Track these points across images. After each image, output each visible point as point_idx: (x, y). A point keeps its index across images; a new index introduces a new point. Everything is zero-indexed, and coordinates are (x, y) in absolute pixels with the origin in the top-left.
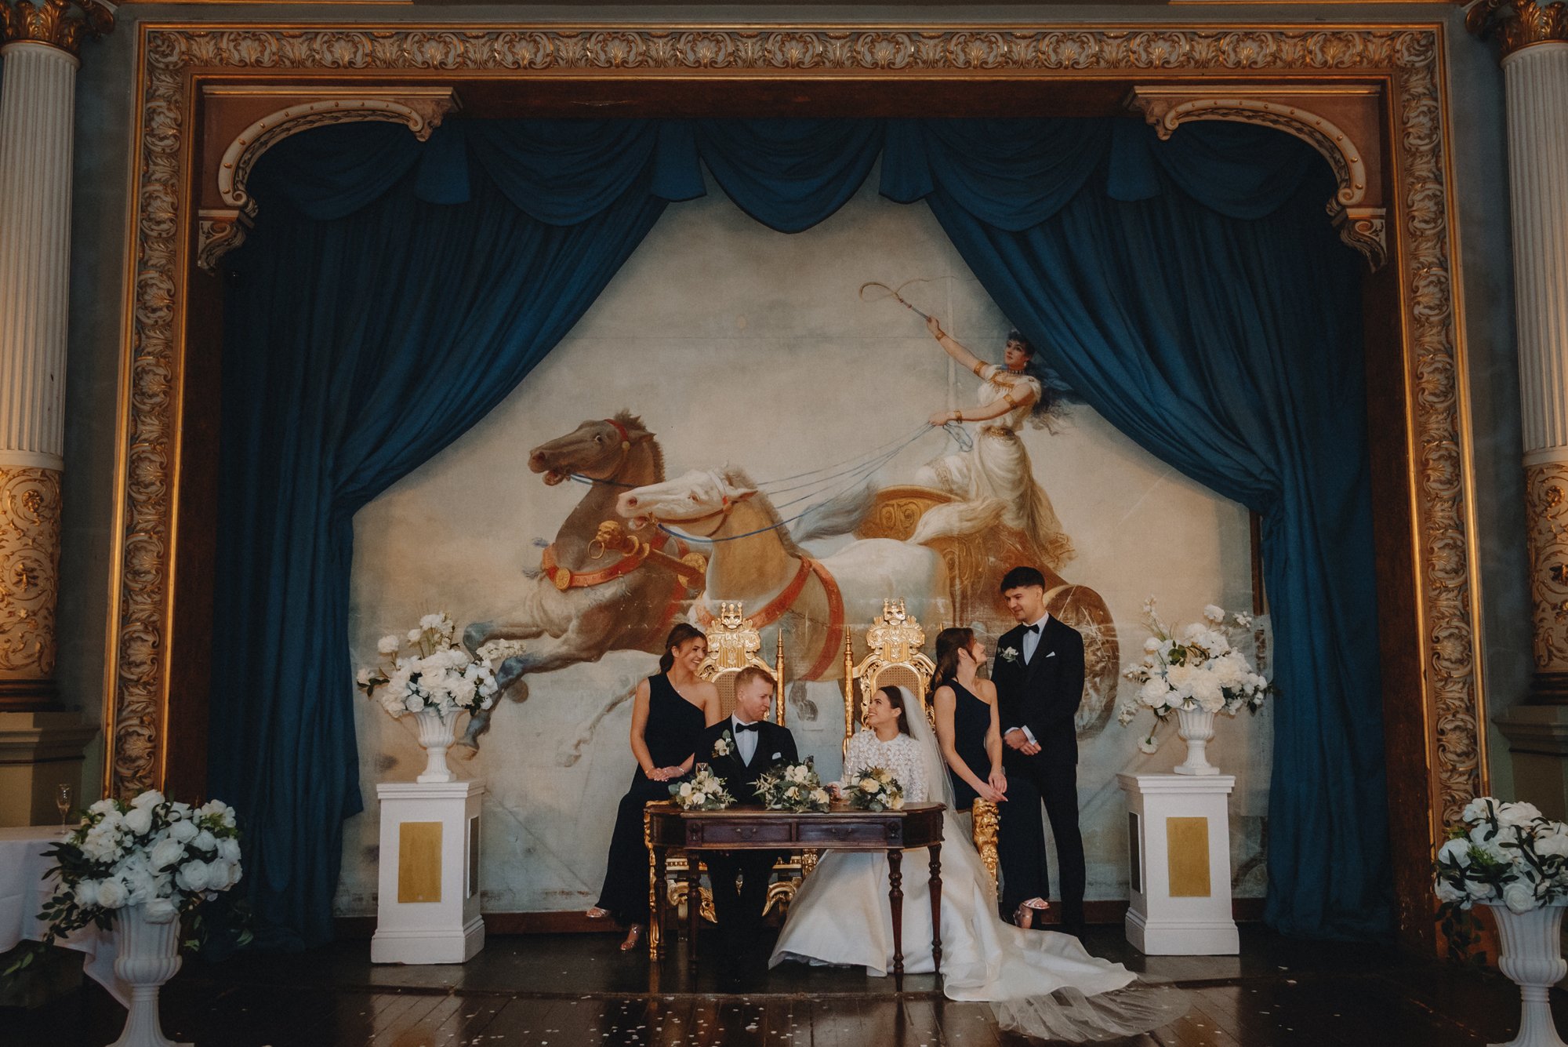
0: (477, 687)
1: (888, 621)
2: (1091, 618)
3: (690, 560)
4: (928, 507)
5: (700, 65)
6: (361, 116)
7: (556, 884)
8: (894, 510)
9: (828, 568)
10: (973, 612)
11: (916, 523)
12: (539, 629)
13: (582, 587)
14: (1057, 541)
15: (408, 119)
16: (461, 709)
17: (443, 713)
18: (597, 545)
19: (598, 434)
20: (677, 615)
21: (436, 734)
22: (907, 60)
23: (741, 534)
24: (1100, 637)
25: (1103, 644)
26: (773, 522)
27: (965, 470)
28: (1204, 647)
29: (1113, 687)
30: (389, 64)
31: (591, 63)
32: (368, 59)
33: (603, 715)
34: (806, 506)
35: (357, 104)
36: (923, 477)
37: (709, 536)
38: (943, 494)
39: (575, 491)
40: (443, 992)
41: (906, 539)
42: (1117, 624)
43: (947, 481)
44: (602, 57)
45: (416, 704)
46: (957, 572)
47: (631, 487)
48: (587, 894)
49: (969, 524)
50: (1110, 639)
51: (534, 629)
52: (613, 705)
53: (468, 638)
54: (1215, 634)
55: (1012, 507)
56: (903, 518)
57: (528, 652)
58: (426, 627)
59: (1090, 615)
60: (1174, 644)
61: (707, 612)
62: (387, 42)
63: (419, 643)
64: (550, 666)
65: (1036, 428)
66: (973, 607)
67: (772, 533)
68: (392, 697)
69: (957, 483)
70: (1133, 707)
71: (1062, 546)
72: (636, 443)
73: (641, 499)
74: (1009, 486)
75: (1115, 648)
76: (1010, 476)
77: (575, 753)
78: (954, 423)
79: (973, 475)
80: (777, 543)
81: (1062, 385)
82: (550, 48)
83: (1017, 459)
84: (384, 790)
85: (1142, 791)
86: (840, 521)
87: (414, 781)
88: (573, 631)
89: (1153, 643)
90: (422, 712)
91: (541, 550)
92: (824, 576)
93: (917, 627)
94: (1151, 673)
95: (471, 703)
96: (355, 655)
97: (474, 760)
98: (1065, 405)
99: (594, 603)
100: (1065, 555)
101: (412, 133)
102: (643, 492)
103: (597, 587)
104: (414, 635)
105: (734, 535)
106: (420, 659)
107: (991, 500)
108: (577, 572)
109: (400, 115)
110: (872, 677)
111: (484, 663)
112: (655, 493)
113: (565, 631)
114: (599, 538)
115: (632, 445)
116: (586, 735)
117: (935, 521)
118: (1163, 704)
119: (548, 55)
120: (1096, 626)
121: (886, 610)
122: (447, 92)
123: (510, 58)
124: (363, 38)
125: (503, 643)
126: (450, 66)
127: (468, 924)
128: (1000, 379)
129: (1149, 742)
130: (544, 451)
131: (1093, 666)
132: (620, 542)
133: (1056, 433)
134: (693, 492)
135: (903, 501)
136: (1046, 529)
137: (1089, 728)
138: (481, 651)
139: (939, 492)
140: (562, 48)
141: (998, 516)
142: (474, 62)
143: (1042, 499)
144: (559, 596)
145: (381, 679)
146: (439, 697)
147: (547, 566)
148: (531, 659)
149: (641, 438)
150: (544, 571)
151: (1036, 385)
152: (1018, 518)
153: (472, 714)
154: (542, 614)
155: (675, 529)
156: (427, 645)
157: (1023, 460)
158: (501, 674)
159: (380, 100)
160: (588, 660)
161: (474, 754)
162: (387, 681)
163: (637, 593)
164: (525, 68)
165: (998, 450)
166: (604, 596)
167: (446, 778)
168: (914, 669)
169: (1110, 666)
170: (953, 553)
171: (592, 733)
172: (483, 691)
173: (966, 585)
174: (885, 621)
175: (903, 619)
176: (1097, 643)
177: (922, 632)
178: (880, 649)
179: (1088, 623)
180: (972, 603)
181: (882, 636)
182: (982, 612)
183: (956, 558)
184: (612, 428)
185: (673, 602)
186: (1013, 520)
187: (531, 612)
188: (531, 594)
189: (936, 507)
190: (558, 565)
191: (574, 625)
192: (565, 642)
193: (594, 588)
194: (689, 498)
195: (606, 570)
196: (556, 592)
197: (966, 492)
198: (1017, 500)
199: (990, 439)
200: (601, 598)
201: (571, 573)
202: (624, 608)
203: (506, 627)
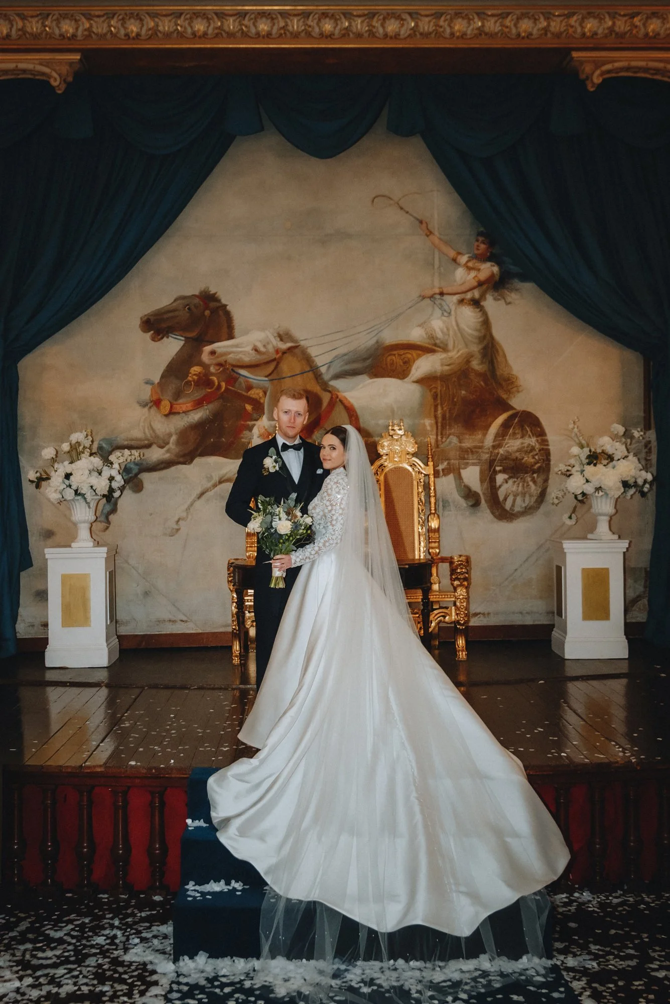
0: (111, 483)
1: (392, 436)
2: (532, 432)
3: (253, 393)
4: (419, 356)
5: (259, 36)
6: (15, 74)
7: (166, 616)
8: (396, 359)
9: (349, 399)
10: (450, 429)
11: (411, 366)
12: (150, 443)
13: (179, 413)
14: (509, 380)
15: (49, 76)
16: (100, 497)
17: (88, 500)
18: (188, 383)
19: (188, 305)
20: (244, 432)
21: (83, 514)
22: (409, 32)
23: (289, 375)
24: (538, 446)
25: (540, 450)
26: (311, 367)
27: (445, 330)
28: (610, 453)
29: (546, 480)
30: (36, 36)
31: (181, 35)
32: (20, 33)
33: (194, 501)
34: (334, 356)
35: (12, 66)
36: (416, 335)
37: (266, 377)
38: (430, 346)
39: (172, 346)
40: (97, 685)
41: (404, 378)
42: (551, 437)
43: (433, 337)
44: (189, 30)
45: (69, 494)
46: (439, 401)
47: (213, 342)
48: (186, 621)
49: (447, 368)
50: (545, 447)
51: (146, 442)
52: (202, 494)
53: (100, 448)
54: (618, 443)
55: (478, 356)
56: (402, 364)
57: (144, 458)
58: (74, 442)
60: (590, 451)
61: (266, 430)
62: (34, 20)
63: (69, 452)
64: (159, 467)
65: (495, 299)
66: (450, 426)
67: (311, 374)
68: (53, 489)
69: (440, 339)
70: (560, 494)
71: (513, 383)
72: (214, 311)
73: (219, 351)
74: (477, 341)
75: (547, 453)
76: (476, 334)
77: (176, 527)
78: (438, 297)
79: (451, 333)
80: (314, 382)
81: (514, 269)
82: (152, 24)
83: (481, 322)
84: (50, 553)
85: (565, 551)
86: (358, 366)
87: (70, 546)
88: (173, 444)
89: (575, 450)
90: (73, 500)
91: (149, 387)
92: (347, 405)
93: (412, 440)
94: (573, 471)
95: (106, 493)
96: (23, 461)
98: (517, 284)
99: (188, 424)
100: (515, 389)
101: (53, 88)
102: (219, 346)
103: (189, 413)
104: (66, 447)
105: (284, 376)
106: (71, 463)
107: (464, 351)
108: (175, 402)
109: (43, 74)
110: (381, 474)
111: (114, 466)
112: (228, 347)
113: (168, 443)
114: (190, 379)
115: (212, 313)
116: (184, 515)
117: (424, 366)
118: (581, 492)
119: (150, 29)
120: (535, 439)
121: (390, 428)
122: (77, 57)
123: (122, 32)
124: (17, 18)
125: (127, 452)
126: (79, 38)
127: (109, 642)
128: (470, 264)
129: (570, 518)
130: (150, 317)
131: (533, 466)
132: (204, 381)
133: (510, 303)
134: (255, 345)
135: (402, 352)
136: (501, 371)
137: (529, 508)
138: (112, 458)
139: (427, 345)
140: (160, 24)
141: (468, 362)
142: (97, 34)
143: (500, 350)
144: (164, 419)
145: (45, 476)
146: (85, 490)
147: (155, 398)
148: (146, 462)
149: (218, 308)
150: (151, 402)
151: (496, 269)
152: (482, 363)
154: (151, 432)
155: (243, 372)
156: (75, 453)
157: (486, 323)
158: (124, 474)
159: (29, 63)
160: (184, 463)
161: (107, 528)
162: (49, 479)
163: (217, 417)
164: (134, 38)
165: (468, 317)
166: (194, 419)
167: (91, 544)
168: (410, 469)
169: (544, 465)
170: (436, 388)
171: (187, 513)
172: (115, 485)
173: (446, 410)
174: (390, 435)
175: (403, 434)
176: (535, 450)
177: (416, 443)
178: (387, 455)
179: (530, 436)
180: (449, 423)
181: (388, 446)
182: (456, 429)
183: (439, 391)
184: (197, 301)
185: (242, 423)
186: (479, 364)
187: (144, 430)
188: (144, 417)
189: (424, 356)
190: (161, 397)
191: (174, 438)
192: (168, 451)
193: (187, 413)
194: (252, 350)
195: (195, 401)
196: (161, 416)
197: (447, 345)
198: (482, 351)
199: (464, 308)
200: (192, 420)
201: (171, 403)
202: (208, 428)
203: (127, 441)
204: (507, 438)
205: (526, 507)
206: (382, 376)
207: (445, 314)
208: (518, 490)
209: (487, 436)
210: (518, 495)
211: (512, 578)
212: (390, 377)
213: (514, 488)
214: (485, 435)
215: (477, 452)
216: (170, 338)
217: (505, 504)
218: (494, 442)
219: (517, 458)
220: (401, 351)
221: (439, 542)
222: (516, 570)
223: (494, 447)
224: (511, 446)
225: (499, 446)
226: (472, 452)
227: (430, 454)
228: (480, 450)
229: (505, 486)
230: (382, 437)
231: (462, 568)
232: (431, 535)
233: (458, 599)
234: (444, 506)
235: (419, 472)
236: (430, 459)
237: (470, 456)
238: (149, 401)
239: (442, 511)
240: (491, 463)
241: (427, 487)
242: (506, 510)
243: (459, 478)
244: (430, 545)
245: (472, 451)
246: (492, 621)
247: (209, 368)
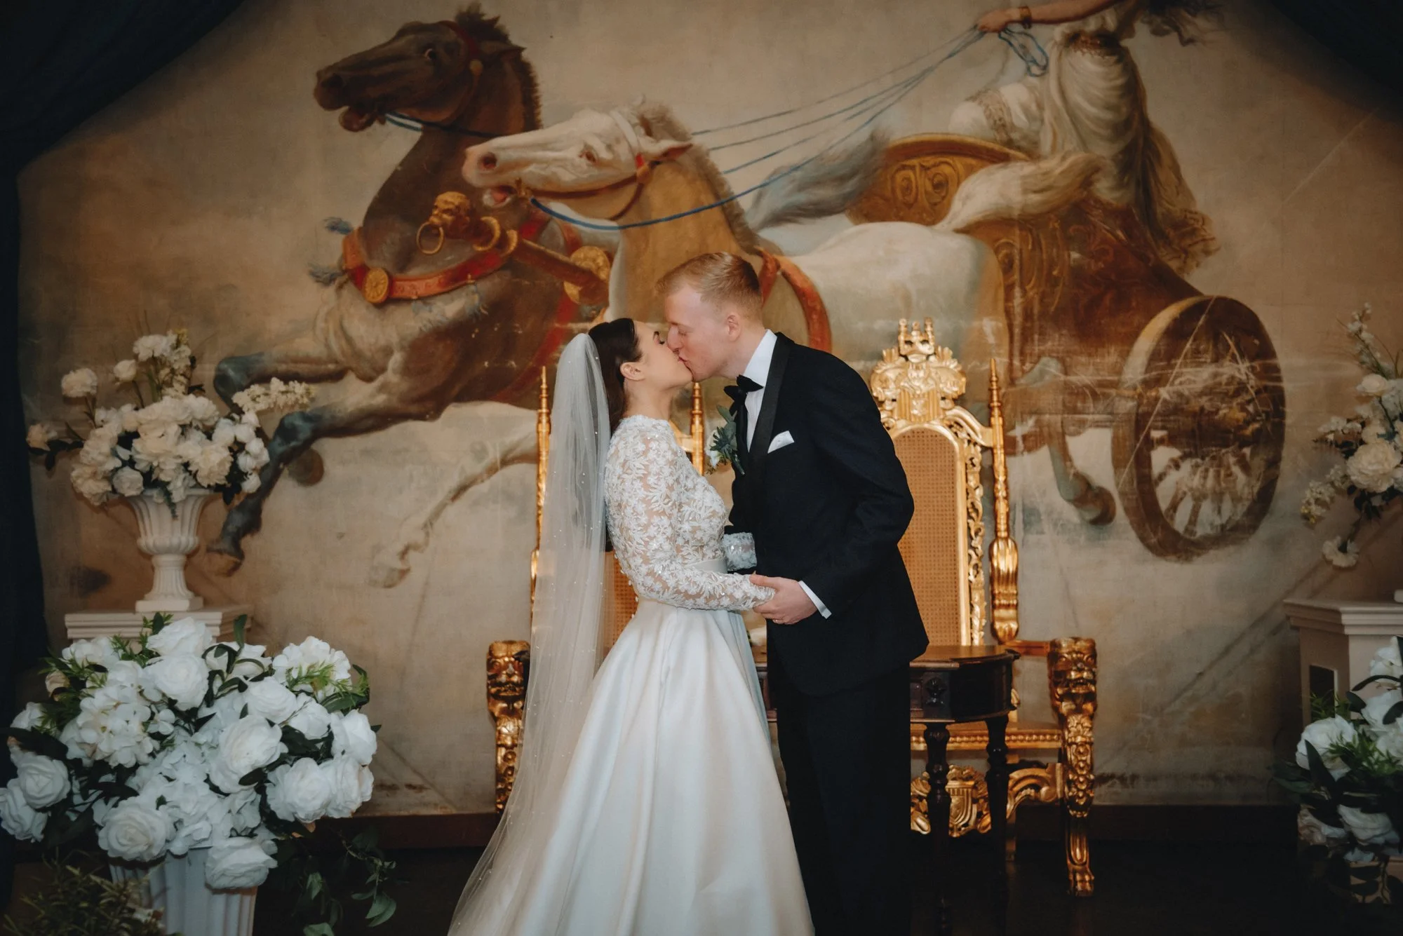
0: (234, 456)
1: (906, 357)
2: (1239, 350)
3: (584, 258)
4: (970, 171)
8: (915, 176)
9: (806, 270)
10: (1043, 341)
11: (952, 196)
12: (339, 368)
13: (408, 300)
14: (1184, 223)
16: (207, 492)
17: (177, 496)
18: (431, 232)
19: (429, 46)
20: (562, 347)
21: (166, 533)
23: (667, 215)
24: (1253, 382)
25: (1257, 392)
26: (717, 196)
27: (1034, 107)
29: (1274, 463)
34: (771, 170)
37: (613, 219)
38: (997, 147)
39: (394, 142)
41: (933, 223)
42: (1286, 359)
43: (1004, 126)
45: (130, 482)
46: (1016, 277)
48: (420, 789)
49: (1035, 198)
50: (1271, 384)
51: (331, 367)
52: (462, 489)
53: (219, 377)
56: (930, 188)
57: (322, 403)
58: (144, 355)
59: (1237, 345)
63: (134, 381)
64: (360, 426)
65: (1157, 32)
66: (1042, 334)
67: (716, 214)
68: (89, 470)
69: (1020, 130)
70: (1325, 493)
71: (1194, 231)
72: (492, 63)
73: (502, 156)
74: (1106, 132)
75: (1276, 399)
76: (1108, 116)
77: (399, 565)
78: (1017, 28)
79: (1047, 115)
80: (723, 232)
83: (1122, 87)
84: (76, 625)
85: (1347, 631)
86: (825, 193)
87: (127, 608)
88: (394, 371)
89: (1365, 384)
90: (140, 497)
91: (338, 240)
92: (799, 284)
93: (953, 365)
94: (1363, 433)
95: (223, 482)
97: (235, 578)
99: (429, 326)
100: (1199, 247)
102: (506, 145)
103: (432, 301)
104: (125, 369)
105: (654, 216)
106: (137, 409)
108: (398, 275)
112: (526, 146)
113: (383, 370)
115: (486, 65)
116: (419, 537)
117: (981, 193)
118: (1383, 487)
120: (1247, 364)
121: (902, 338)
129: (1343, 549)
130: (340, 73)
131: (1240, 428)
132: (469, 226)
133: (1191, 41)
134: (587, 147)
135: (929, 161)
136: (1168, 205)
137: (1229, 530)
138: (240, 398)
139: (991, 145)
141: (1086, 184)
143: (1163, 155)
144: (373, 314)
145: (70, 441)
146: (168, 471)
147: (351, 263)
148: (327, 416)
149: (502, 53)
150: (345, 272)
153: (227, 501)
154: (343, 342)
155: (558, 207)
156: (148, 385)
158: (279, 440)
160: (420, 417)
161: (236, 567)
162: (79, 445)
163: (499, 309)
165: (1090, 75)
166: (443, 315)
167: (186, 604)
168: (948, 434)
169: (1269, 428)
170: (1012, 246)
171: (427, 534)
172: (245, 462)
173: (1033, 298)
174: (901, 355)
175: (931, 352)
176: (1247, 391)
177: (962, 373)
178: (894, 400)
179: (1234, 359)
180: (1041, 327)
181: (897, 381)
182: (1056, 341)
183: (1016, 252)
184: (452, 36)
185: (557, 325)
186: (1112, 189)
187: (326, 339)
188: (325, 309)
189: (983, 171)
190: (369, 263)
191: (396, 359)
192: (383, 388)
193: (428, 301)
194: (581, 156)
195: (445, 272)
196: (367, 307)
197: (1036, 144)
198: (1120, 157)
199: (1079, 53)
200: (439, 318)
201: (388, 273)
202: (477, 335)
203: (285, 362)
204: (1179, 361)
205: (1223, 527)
206: (883, 218)
207: (1035, 70)
208: (1203, 485)
209: (1130, 359)
210: (1205, 497)
211: (1189, 693)
212: (902, 219)
213: (1196, 481)
214: (1125, 355)
215: (1106, 396)
216: (388, 123)
217: (1172, 518)
218: (1147, 371)
219: (1202, 409)
220: (928, 158)
221: (1016, 607)
222: (1201, 674)
223: (1147, 384)
224: (1190, 381)
225: (1159, 381)
226: (1095, 396)
227: (995, 398)
228: (1113, 392)
229: (1173, 476)
230: (881, 358)
231: (1080, 670)
232: (998, 589)
233: (1070, 745)
234: (1026, 524)
235: (969, 442)
236: (996, 412)
237: (1090, 404)
238: (338, 271)
239: (1022, 534)
240: (1140, 422)
241: (988, 476)
242: (1176, 533)
243: (1063, 455)
244: (998, 613)
245: (1096, 393)
246: (1142, 794)
247: (481, 196)
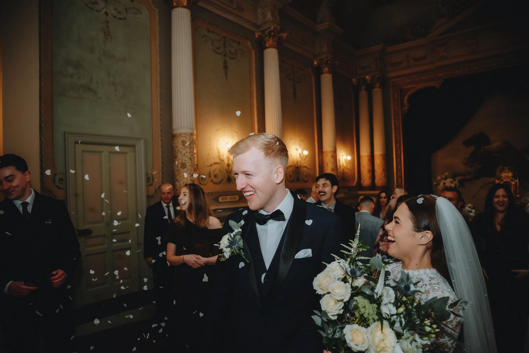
13: (474, 166)
19: (476, 137)
33: (480, 189)
35: (426, 85)
47: (484, 146)
51: (465, 174)
52: (482, 187)
53: (452, 176)
58: (446, 175)
64: (469, 181)
68: (440, 187)
88: (473, 174)
91: (465, 160)
99: (477, 169)
101: (437, 88)
103: (477, 166)
104: (443, 176)
106: (445, 180)
109: (434, 86)
111: (456, 181)
112: (489, 147)
113: (471, 174)
114: (477, 157)
116: (477, 193)
122: (443, 81)
123: (454, 73)
125: (460, 177)
148: (465, 179)
149: (485, 137)
154: (466, 171)
155: (493, 154)
159: (431, 84)
160: (476, 179)
162: (439, 184)
184: (479, 135)
187: (464, 171)
188: (464, 167)
190: (469, 162)
192: (471, 176)
194: (496, 148)
195: (479, 163)
196: (469, 167)
201: (472, 163)
203: (459, 173)
216: (471, 146)
238: (466, 163)
247: (483, 153)
